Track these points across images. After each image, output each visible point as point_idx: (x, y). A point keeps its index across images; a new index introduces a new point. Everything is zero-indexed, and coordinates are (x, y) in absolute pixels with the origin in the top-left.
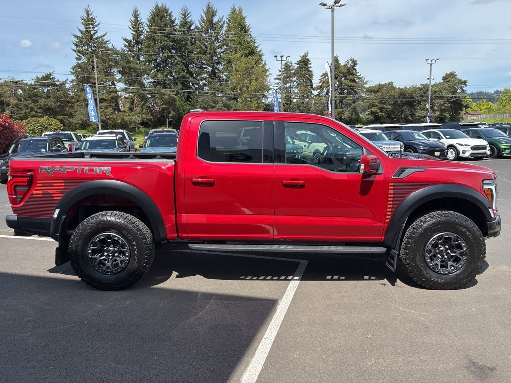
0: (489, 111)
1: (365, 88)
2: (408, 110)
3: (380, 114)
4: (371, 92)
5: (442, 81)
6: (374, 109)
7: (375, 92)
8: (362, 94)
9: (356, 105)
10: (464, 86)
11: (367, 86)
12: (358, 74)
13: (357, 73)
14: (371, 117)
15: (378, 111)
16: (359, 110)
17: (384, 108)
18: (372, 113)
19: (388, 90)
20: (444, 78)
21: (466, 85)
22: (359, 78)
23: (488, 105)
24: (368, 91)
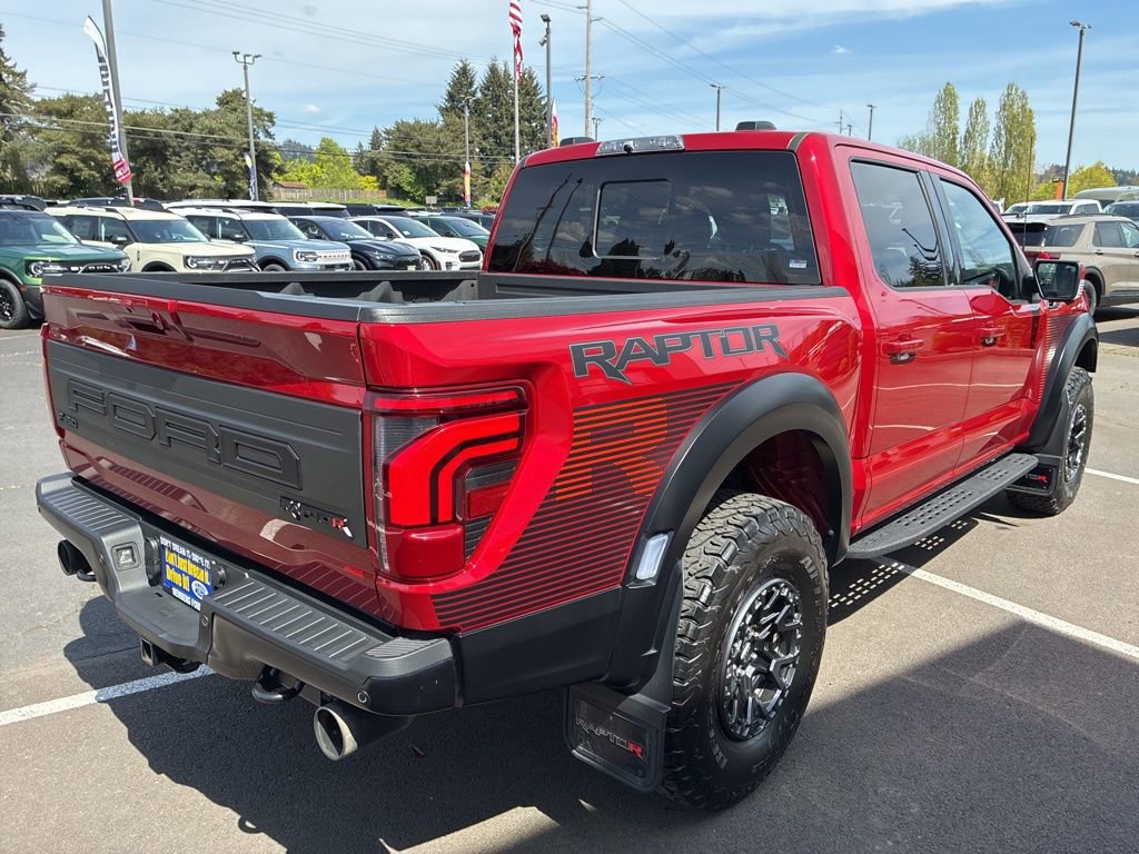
0: (315, 183)
1: (32, 103)
2: (156, 169)
3: (85, 173)
4: (49, 113)
5: (215, 107)
6: (66, 160)
7: (61, 115)
8: (25, 118)
9: (18, 146)
10: (270, 124)
11: (36, 96)
12: (8, 64)
13: (7, 60)
14: (62, 180)
15: (81, 165)
16: (24, 157)
17: (95, 160)
18: (61, 169)
19: (98, 114)
20: (223, 101)
21: (273, 123)
22: (14, 74)
23: (311, 170)
24: (40, 112)
